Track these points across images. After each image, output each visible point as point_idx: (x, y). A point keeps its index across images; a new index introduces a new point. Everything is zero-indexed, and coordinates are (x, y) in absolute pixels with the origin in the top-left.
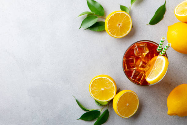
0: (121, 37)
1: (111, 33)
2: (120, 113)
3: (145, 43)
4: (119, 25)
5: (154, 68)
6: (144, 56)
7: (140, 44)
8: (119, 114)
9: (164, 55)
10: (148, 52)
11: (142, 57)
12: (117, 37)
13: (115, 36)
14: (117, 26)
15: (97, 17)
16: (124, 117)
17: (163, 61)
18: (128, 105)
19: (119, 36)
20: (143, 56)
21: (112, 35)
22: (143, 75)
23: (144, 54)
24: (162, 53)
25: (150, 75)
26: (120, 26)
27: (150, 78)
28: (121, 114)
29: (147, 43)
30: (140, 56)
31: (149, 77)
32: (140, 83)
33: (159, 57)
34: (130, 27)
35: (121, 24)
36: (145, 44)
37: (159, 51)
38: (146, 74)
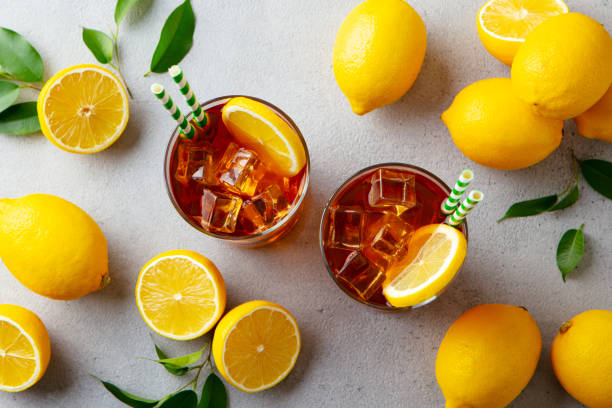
0: (98, 147)
1: (64, 141)
3: (412, 173)
4: (86, 110)
5: (418, 261)
6: (399, 214)
7: (392, 173)
9: (458, 228)
11: (391, 217)
12: (85, 150)
13: (78, 148)
14: (80, 114)
15: (17, 87)
16: (242, 387)
17: (450, 247)
19: (92, 145)
20: (396, 212)
21: (68, 147)
22: (380, 273)
23: (398, 207)
24: (453, 218)
25: (400, 279)
26: (88, 114)
27: (397, 289)
29: (417, 175)
30: (385, 212)
31: (395, 283)
32: (362, 295)
33: (441, 228)
34: (122, 112)
35: (91, 107)
36: (412, 176)
37: (446, 211)
38: (388, 274)
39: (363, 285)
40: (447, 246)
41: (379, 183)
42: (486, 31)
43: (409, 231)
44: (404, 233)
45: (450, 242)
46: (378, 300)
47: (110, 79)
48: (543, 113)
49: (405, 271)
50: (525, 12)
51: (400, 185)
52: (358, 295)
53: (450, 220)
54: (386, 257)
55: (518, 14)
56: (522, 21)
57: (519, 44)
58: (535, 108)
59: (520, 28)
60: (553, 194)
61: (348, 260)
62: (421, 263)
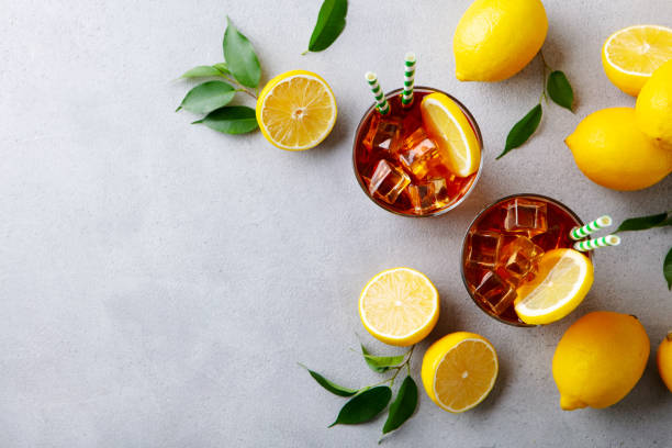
2: (440, 397)
4: (299, 112)
5: (547, 282)
8: (438, 399)
9: (586, 254)
10: (544, 229)
12: (286, 147)
15: (233, 90)
16: (449, 408)
17: (578, 272)
18: (465, 375)
20: (527, 236)
22: (510, 290)
24: (581, 246)
25: (531, 298)
27: (527, 306)
28: (443, 401)
30: (519, 236)
31: (527, 301)
32: (494, 309)
33: (568, 253)
35: (303, 109)
37: (574, 238)
38: (519, 291)
39: (495, 300)
40: (576, 272)
41: (514, 209)
42: (611, 64)
43: (539, 252)
44: (534, 253)
45: (579, 268)
46: (509, 316)
47: (315, 81)
48: (665, 146)
49: (535, 291)
50: (648, 46)
51: (533, 210)
52: (490, 309)
53: (578, 246)
54: (517, 276)
55: (640, 48)
56: (644, 56)
57: (646, 79)
58: (657, 142)
59: (644, 62)
60: (663, 212)
61: (485, 279)
62: (551, 284)
